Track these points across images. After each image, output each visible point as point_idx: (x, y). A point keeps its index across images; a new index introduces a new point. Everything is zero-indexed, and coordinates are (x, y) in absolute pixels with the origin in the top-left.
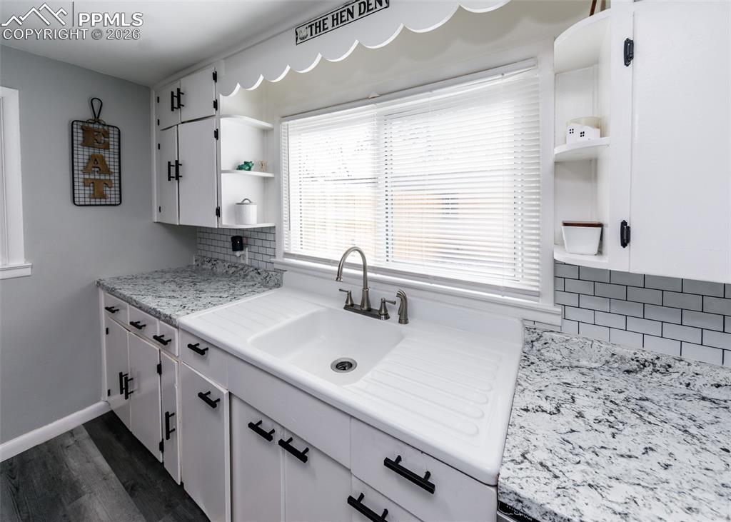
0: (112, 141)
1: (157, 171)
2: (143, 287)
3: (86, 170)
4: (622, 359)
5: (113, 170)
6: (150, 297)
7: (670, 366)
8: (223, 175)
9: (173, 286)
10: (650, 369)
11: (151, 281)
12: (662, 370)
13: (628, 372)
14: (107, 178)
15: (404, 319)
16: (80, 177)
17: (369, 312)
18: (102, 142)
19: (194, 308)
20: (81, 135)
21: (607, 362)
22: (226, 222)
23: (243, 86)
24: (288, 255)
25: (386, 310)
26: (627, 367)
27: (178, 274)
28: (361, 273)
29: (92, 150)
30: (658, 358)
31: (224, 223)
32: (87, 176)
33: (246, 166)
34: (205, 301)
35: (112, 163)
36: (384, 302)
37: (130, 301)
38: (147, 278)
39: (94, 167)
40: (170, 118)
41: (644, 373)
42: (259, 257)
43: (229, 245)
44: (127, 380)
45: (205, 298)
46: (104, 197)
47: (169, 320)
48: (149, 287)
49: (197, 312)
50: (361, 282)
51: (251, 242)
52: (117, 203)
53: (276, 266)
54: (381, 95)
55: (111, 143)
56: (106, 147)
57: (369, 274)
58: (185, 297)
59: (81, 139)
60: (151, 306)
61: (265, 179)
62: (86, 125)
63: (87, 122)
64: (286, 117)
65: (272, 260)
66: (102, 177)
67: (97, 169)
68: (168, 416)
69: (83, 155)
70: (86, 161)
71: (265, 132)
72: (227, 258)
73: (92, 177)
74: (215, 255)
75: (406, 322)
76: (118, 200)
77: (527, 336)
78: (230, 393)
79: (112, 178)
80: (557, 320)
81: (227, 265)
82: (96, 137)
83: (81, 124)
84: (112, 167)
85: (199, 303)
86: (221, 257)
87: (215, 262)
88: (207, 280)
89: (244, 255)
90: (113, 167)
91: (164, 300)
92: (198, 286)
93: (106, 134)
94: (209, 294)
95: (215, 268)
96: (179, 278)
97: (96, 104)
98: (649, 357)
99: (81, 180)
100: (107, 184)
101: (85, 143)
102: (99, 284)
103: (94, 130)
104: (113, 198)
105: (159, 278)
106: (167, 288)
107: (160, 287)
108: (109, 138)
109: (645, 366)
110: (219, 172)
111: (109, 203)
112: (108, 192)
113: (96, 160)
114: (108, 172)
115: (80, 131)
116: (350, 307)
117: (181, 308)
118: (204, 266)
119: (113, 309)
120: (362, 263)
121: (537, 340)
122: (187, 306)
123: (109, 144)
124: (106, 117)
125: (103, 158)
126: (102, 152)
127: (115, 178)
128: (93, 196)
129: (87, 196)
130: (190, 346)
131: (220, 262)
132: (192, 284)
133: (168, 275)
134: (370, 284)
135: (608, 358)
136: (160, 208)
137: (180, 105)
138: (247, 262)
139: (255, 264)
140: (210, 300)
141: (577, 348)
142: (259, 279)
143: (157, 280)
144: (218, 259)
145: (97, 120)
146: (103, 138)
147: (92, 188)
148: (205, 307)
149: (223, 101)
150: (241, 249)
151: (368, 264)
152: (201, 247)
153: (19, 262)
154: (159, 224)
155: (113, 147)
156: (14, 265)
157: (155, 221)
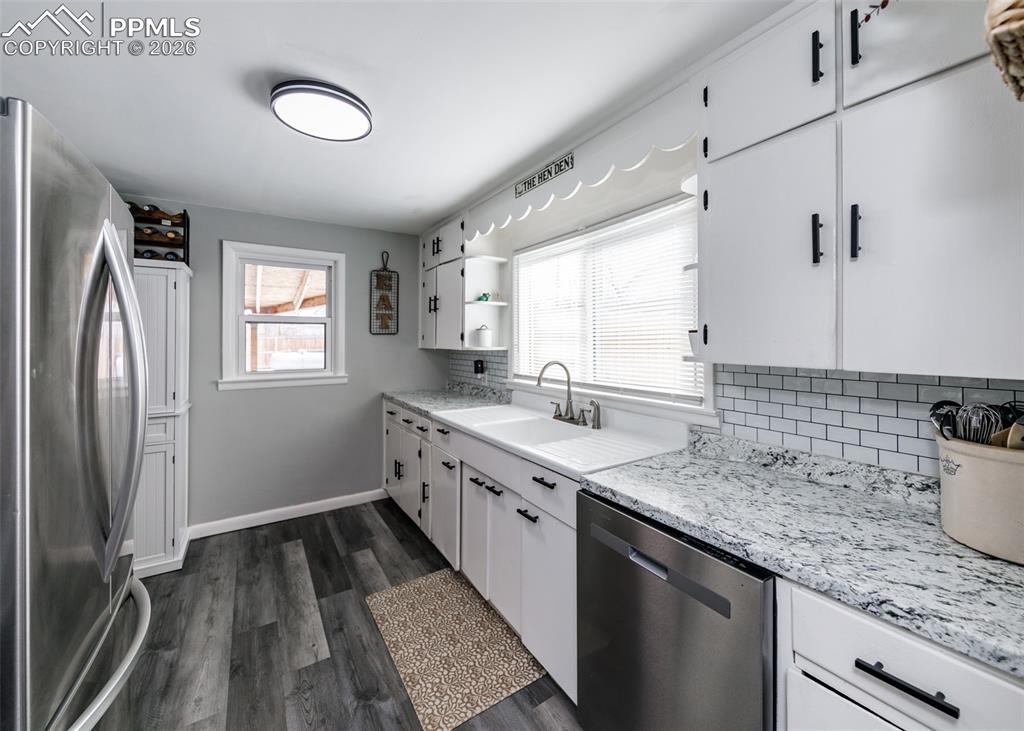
0: (394, 284)
1: (422, 305)
4: (761, 453)
5: (393, 307)
6: (415, 402)
7: (795, 458)
8: (467, 306)
10: (780, 462)
12: (790, 462)
13: (765, 465)
15: (597, 425)
16: (374, 312)
17: (572, 420)
20: (376, 281)
21: (750, 458)
22: (467, 345)
23: (482, 233)
24: (517, 376)
25: (584, 418)
26: (764, 461)
28: (566, 388)
30: (787, 451)
33: (483, 297)
34: (451, 407)
35: (393, 301)
36: (582, 411)
37: (403, 405)
39: (382, 304)
40: (432, 261)
41: (777, 466)
42: (496, 379)
43: (473, 369)
44: (400, 466)
45: (450, 405)
46: (387, 327)
47: (426, 415)
50: (566, 396)
51: (490, 365)
53: (508, 387)
54: (587, 227)
56: (390, 288)
57: (573, 389)
58: (438, 404)
59: (376, 284)
61: (501, 307)
64: (518, 251)
65: (505, 380)
68: (424, 485)
69: (377, 295)
71: (502, 266)
72: (472, 381)
74: (463, 380)
75: (599, 427)
76: (396, 330)
77: (691, 438)
78: (462, 462)
80: (715, 422)
81: (471, 387)
82: (384, 282)
85: (447, 407)
86: (467, 380)
87: (463, 385)
88: (455, 397)
89: (484, 378)
90: (394, 305)
91: (424, 404)
93: (390, 279)
95: (462, 390)
96: (435, 395)
97: (385, 255)
98: (780, 451)
99: (375, 314)
100: (390, 317)
101: (379, 287)
102: (383, 396)
104: (394, 330)
105: (421, 394)
106: (426, 399)
107: (422, 398)
108: (391, 281)
109: (777, 459)
110: (464, 303)
113: (383, 299)
114: (391, 308)
115: (376, 278)
116: (558, 417)
118: (455, 389)
119: (392, 412)
120: (566, 379)
121: (699, 440)
122: (439, 408)
124: (390, 266)
125: (388, 297)
127: (394, 312)
128: (381, 327)
130: (438, 430)
131: (466, 385)
133: (427, 393)
134: (573, 397)
135: (750, 454)
136: (423, 336)
137: (438, 251)
138: (486, 384)
139: (492, 385)
140: (454, 406)
141: (727, 446)
142: (495, 397)
144: (465, 383)
145: (385, 268)
146: (389, 281)
147: (380, 321)
148: (451, 409)
149: (468, 245)
150: (482, 372)
151: (572, 380)
152: (452, 372)
153: (342, 373)
154: (422, 349)
155: (394, 288)
156: (339, 374)
157: (420, 347)
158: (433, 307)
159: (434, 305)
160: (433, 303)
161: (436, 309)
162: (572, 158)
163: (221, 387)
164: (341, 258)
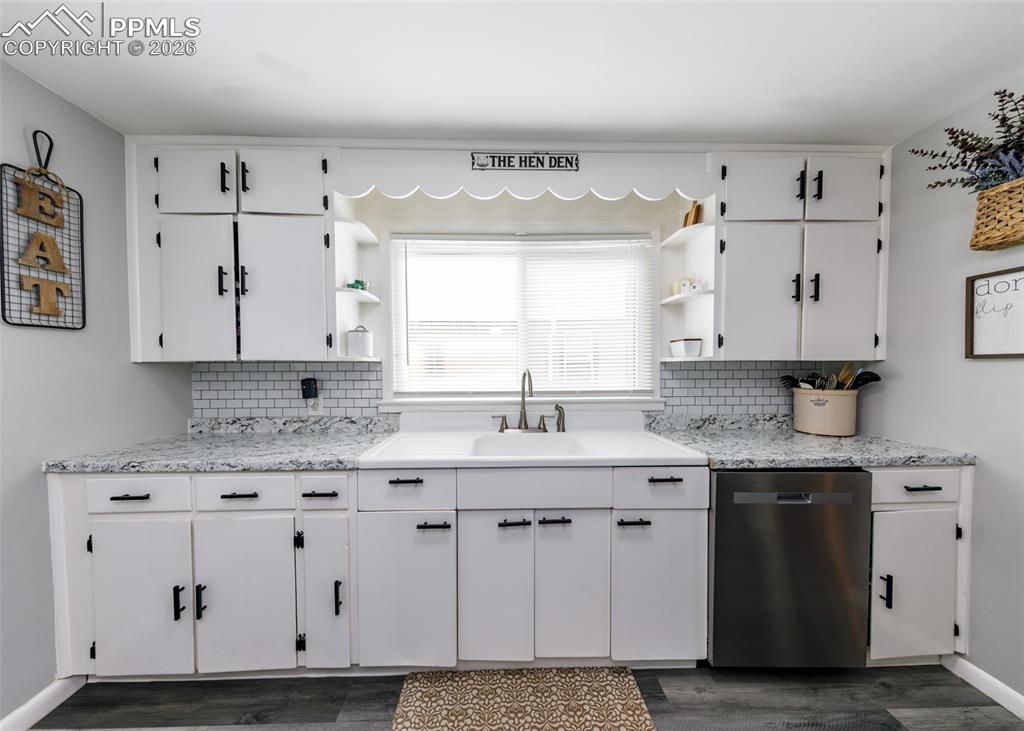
3: (22, 259)
4: (696, 420)
5: (70, 268)
8: (337, 293)
10: (707, 423)
12: (712, 422)
13: (698, 427)
14: (60, 279)
15: (561, 427)
16: (12, 271)
18: (51, 213)
21: (689, 425)
22: (340, 353)
24: (401, 394)
25: (544, 425)
26: (698, 425)
29: (32, 225)
30: (711, 416)
31: (338, 355)
32: (24, 272)
36: (542, 418)
42: (349, 403)
44: (200, 589)
46: (55, 313)
52: (78, 326)
53: (384, 410)
55: (67, 218)
56: (58, 223)
62: (23, 176)
63: (25, 171)
65: (376, 402)
66: (52, 278)
67: (42, 262)
68: (338, 585)
70: (22, 243)
73: (34, 274)
75: (564, 430)
76: (79, 320)
78: (457, 511)
80: (661, 407)
83: (15, 173)
84: (66, 261)
90: (71, 260)
93: (56, 200)
97: (43, 143)
101: (21, 210)
103: (35, 189)
108: (61, 208)
110: (333, 289)
111: (62, 325)
112: (61, 306)
114: (62, 269)
123: (61, 220)
125: (52, 243)
126: (51, 232)
127: (73, 282)
128: (36, 310)
129: (25, 308)
130: (393, 482)
135: (688, 422)
138: (320, 412)
139: (338, 412)
145: (43, 171)
146: (51, 206)
147: (33, 295)
155: (70, 226)
157: (140, 361)
161: (244, 290)
162: (577, 159)
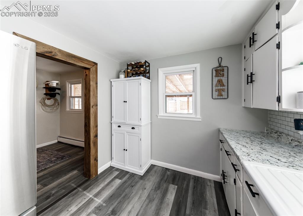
2: (233, 136)
3: (216, 86)
5: (225, 85)
6: (234, 142)
9: (248, 141)
11: (238, 134)
14: (223, 88)
16: (214, 88)
18: (222, 74)
19: (255, 159)
20: (215, 73)
22: (286, 107)
27: (253, 135)
29: (218, 78)
31: (283, 107)
32: (216, 88)
34: (264, 157)
35: (225, 82)
37: (226, 140)
38: (237, 132)
39: (219, 84)
44: (224, 175)
45: (265, 156)
46: (222, 95)
48: (236, 137)
49: (255, 162)
52: (227, 98)
55: (225, 73)
58: (252, 149)
59: (215, 74)
60: (232, 146)
62: (216, 69)
63: (217, 68)
66: (222, 88)
67: (220, 85)
68: (236, 212)
69: (216, 80)
70: (216, 82)
73: (218, 88)
74: (281, 130)
76: (227, 96)
79: (225, 88)
81: (290, 139)
82: (220, 73)
83: (215, 69)
84: (225, 83)
85: (260, 156)
87: (280, 134)
88: (272, 144)
91: (240, 146)
92: (263, 146)
93: (223, 70)
94: (270, 154)
95: (280, 138)
96: (253, 137)
97: (220, 59)
99: (215, 90)
100: (223, 90)
101: (216, 76)
102: (219, 130)
103: (219, 70)
104: (226, 97)
105: (243, 134)
106: (244, 140)
107: (241, 139)
108: (224, 72)
110: (280, 71)
111: (223, 98)
112: (223, 94)
113: (219, 81)
114: (224, 85)
115: (215, 71)
117: (246, 155)
118: (273, 135)
119: (222, 141)
122: (251, 155)
123: (224, 74)
124: (223, 64)
125: (222, 80)
126: (222, 78)
127: (226, 88)
128: (218, 96)
129: (216, 95)
131: (284, 135)
132: (260, 143)
133: (248, 134)
136: (245, 99)
137: (253, 42)
140: (269, 158)
143: (241, 135)
144: (283, 133)
145: (220, 66)
146: (222, 72)
147: (218, 92)
148: (263, 161)
152: (271, 123)
153: (199, 116)
154: (244, 107)
155: (226, 75)
156: (198, 117)
157: (243, 106)
158: (249, 81)
159: (251, 79)
160: (249, 78)
161: (252, 81)
163: (159, 117)
164: (198, 66)
